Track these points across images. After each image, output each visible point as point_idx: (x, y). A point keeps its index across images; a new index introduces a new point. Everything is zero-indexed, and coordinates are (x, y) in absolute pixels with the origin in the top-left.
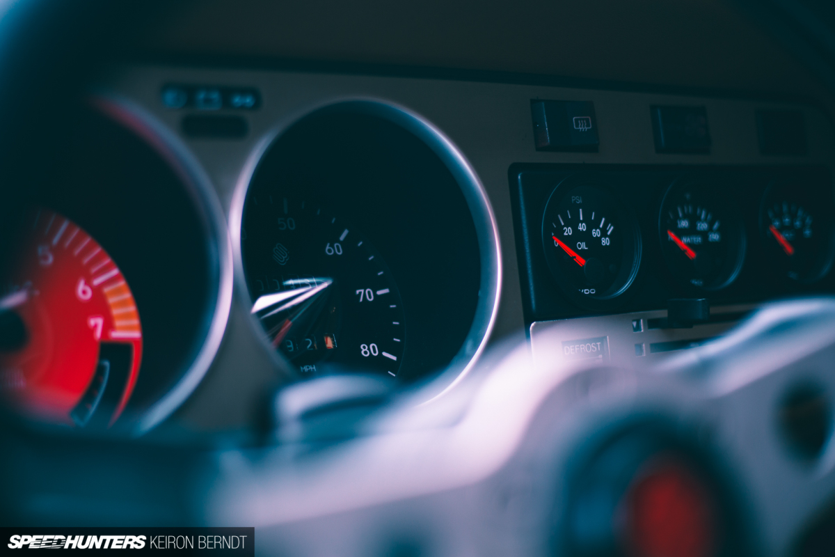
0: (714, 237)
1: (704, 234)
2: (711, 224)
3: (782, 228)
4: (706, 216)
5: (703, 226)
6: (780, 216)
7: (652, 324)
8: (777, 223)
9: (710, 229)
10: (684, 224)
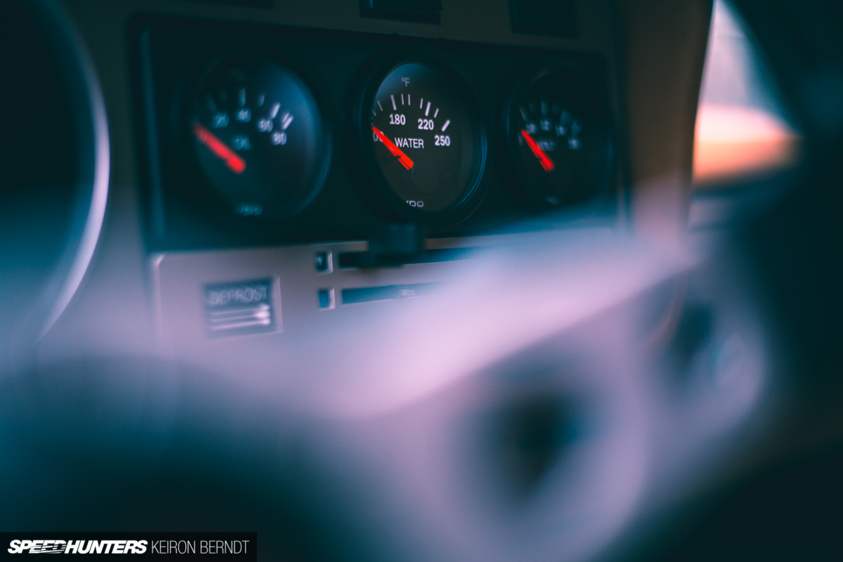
0: (443, 141)
1: (428, 136)
2: (438, 123)
3: (540, 135)
4: (432, 112)
5: (426, 125)
6: (536, 119)
7: (346, 261)
8: (532, 128)
9: (437, 130)
10: (399, 120)
